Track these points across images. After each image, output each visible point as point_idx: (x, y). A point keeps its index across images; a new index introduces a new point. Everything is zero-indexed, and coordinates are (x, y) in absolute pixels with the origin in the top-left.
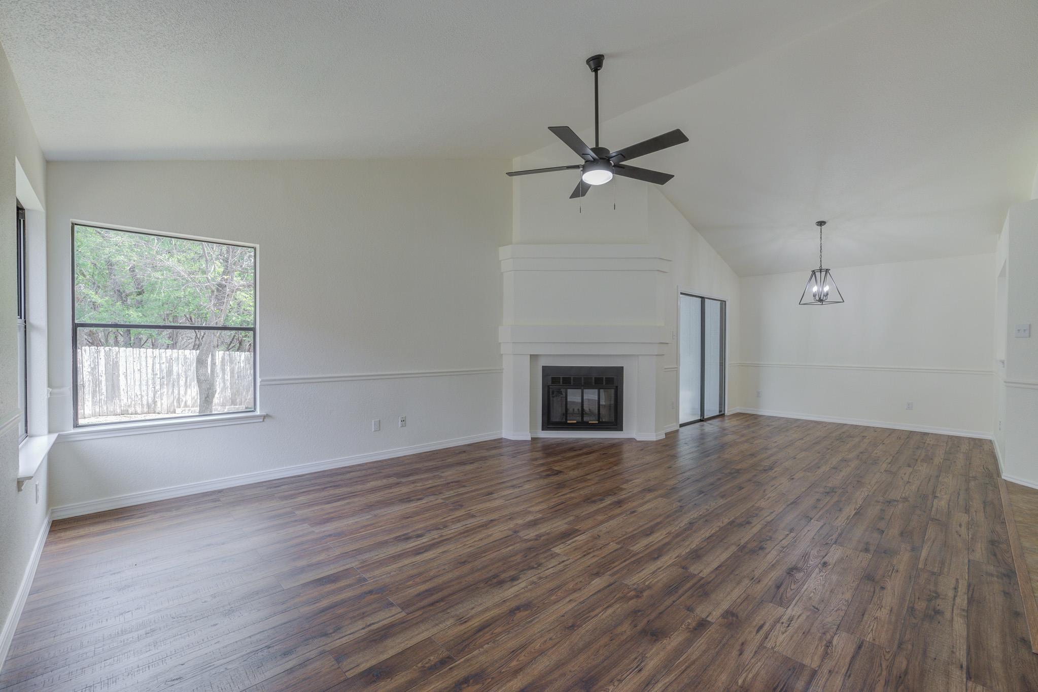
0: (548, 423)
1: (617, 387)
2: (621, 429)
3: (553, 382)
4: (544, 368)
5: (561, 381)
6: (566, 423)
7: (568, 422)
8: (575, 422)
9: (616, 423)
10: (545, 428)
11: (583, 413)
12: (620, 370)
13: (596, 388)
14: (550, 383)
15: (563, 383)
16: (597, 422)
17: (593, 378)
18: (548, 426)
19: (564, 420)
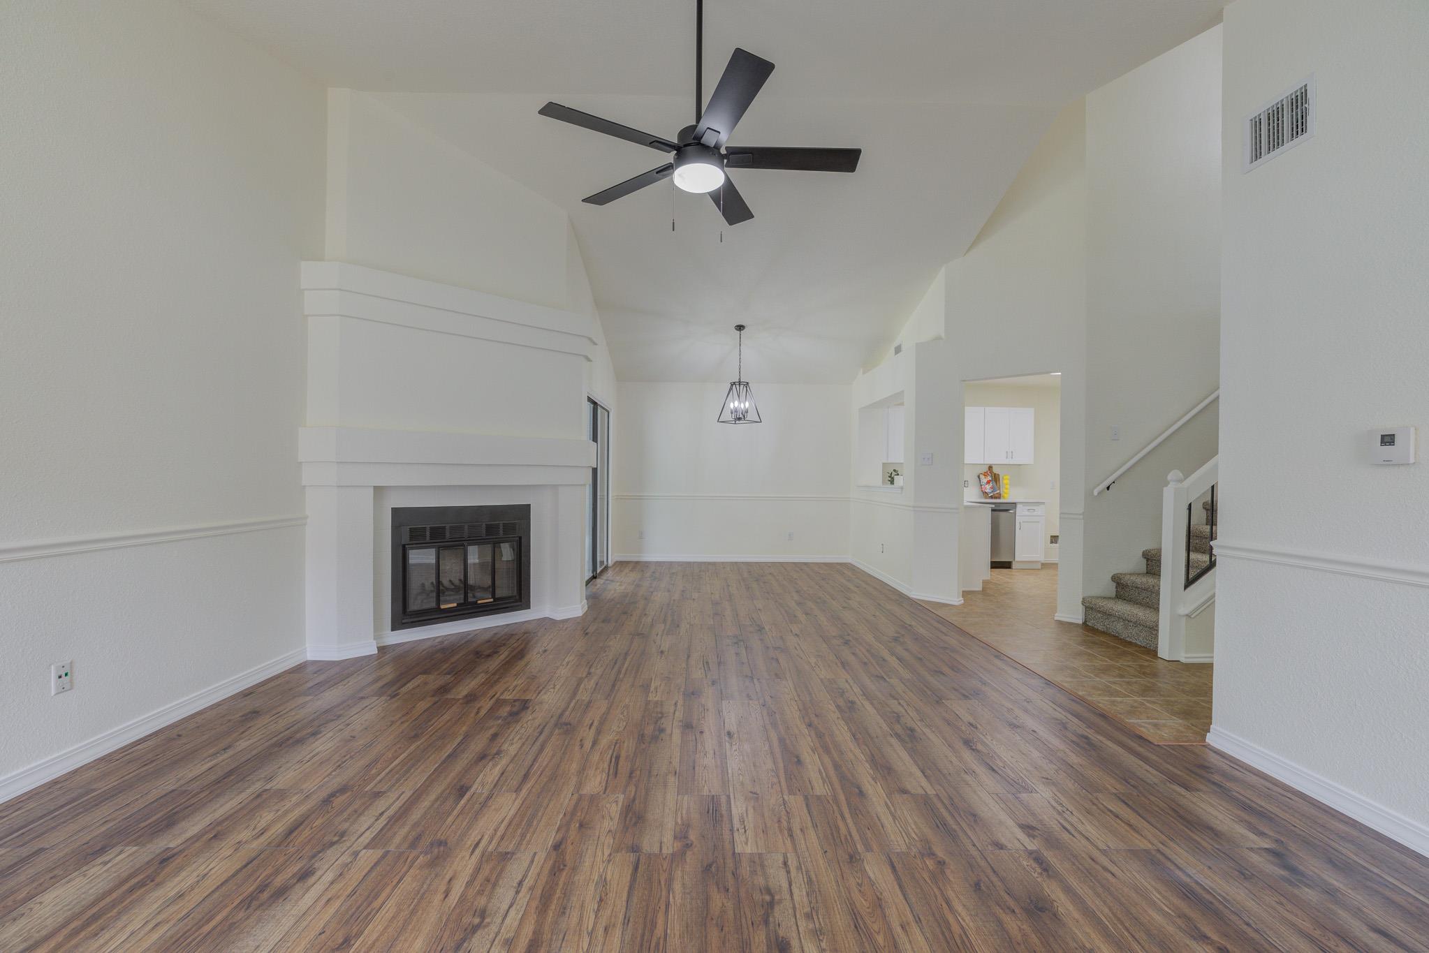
0: (405, 615)
1: (520, 538)
2: (528, 607)
3: (412, 538)
4: (396, 512)
5: (428, 533)
6: (438, 610)
7: (443, 607)
8: (455, 605)
9: (519, 598)
10: (397, 624)
11: (466, 587)
12: (524, 510)
13: (488, 543)
14: (405, 539)
15: (431, 539)
16: (492, 600)
17: (484, 526)
18: (404, 621)
19: (433, 605)
